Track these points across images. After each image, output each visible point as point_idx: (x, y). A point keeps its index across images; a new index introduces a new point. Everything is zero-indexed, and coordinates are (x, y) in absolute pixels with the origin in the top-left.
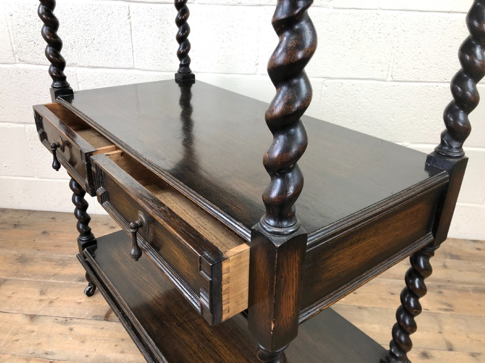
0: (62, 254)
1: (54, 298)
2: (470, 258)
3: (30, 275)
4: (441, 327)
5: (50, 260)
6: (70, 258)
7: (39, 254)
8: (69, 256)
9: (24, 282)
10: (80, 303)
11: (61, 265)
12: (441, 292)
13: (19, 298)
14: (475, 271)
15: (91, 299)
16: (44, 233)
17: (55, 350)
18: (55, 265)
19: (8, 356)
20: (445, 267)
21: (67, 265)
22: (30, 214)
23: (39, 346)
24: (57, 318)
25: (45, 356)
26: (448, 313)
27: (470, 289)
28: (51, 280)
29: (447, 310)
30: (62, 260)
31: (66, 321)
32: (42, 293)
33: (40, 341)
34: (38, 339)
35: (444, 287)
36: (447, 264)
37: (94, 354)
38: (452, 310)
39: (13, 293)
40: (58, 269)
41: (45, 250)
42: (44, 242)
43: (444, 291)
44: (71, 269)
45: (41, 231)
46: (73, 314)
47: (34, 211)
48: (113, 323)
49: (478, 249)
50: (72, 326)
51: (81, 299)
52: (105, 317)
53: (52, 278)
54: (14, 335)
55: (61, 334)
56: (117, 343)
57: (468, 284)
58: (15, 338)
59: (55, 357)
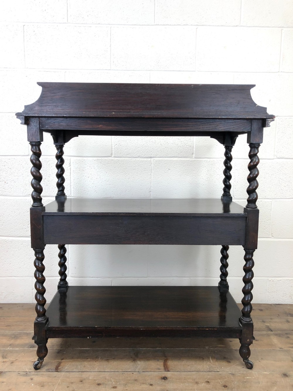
0: (13, 331)
1: (14, 359)
5: (4, 335)
8: (19, 331)
11: (14, 338)
18: (9, 338)
20: (288, 322)
21: (19, 338)
24: (19, 373)
28: (8, 349)
30: (14, 334)
31: (27, 374)
32: (4, 357)
34: (8, 387)
40: (13, 341)
44: (22, 340)
46: (30, 369)
48: (62, 373)
50: (32, 377)
51: (34, 359)
52: (56, 369)
53: (9, 347)
55: (25, 382)
56: (68, 385)
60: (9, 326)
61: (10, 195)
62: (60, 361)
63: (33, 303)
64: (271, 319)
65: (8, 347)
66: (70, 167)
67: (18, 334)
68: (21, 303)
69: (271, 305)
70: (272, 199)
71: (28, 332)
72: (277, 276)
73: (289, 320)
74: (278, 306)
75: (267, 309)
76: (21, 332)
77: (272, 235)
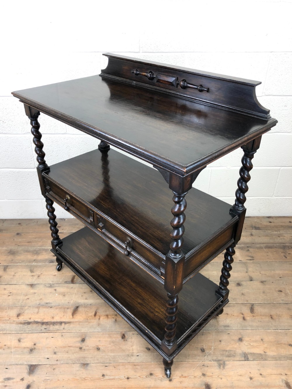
0: (34, 247)
1: (40, 274)
2: (266, 228)
3: (20, 261)
4: (247, 269)
5: (28, 251)
7: (20, 248)
8: (39, 248)
9: (19, 266)
10: (55, 275)
11: (36, 254)
12: (248, 250)
13: (19, 275)
14: (267, 236)
15: (60, 272)
16: (18, 234)
17: (51, 301)
18: (32, 254)
19: (26, 307)
20: (252, 235)
21: (40, 254)
22: (4, 222)
23: (41, 300)
24: (46, 285)
25: (46, 305)
27: (263, 247)
28: (34, 264)
29: (251, 260)
30: (35, 251)
31: (51, 286)
32: (32, 271)
33: (41, 297)
34: (39, 297)
35: (250, 247)
36: (253, 233)
37: (72, 301)
38: (253, 260)
39: (15, 273)
40: (35, 257)
41: (22, 245)
42: (20, 240)
43: (250, 249)
44: (43, 256)
45: (16, 233)
46: (53, 282)
47: (5, 220)
48: (77, 284)
49: (270, 222)
50: (55, 288)
51: (55, 273)
52: (71, 282)
54: (26, 296)
55: (51, 293)
56: (82, 295)
57: (263, 244)
58: (26, 297)
59: (52, 305)
60: (30, 242)
62: (74, 274)
63: (45, 219)
65: (33, 262)
67: (38, 250)
71: (45, 249)
74: (248, 218)
76: (40, 248)
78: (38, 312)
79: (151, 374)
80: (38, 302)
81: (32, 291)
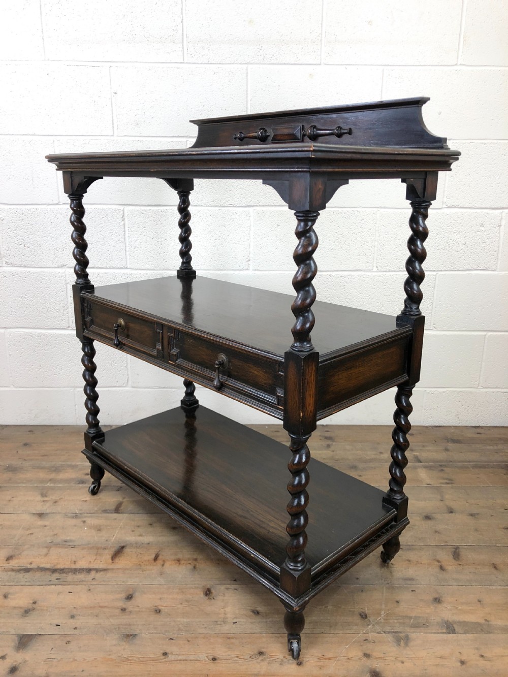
0: (52, 462)
1: (58, 498)
2: (472, 441)
3: (25, 481)
4: (442, 496)
5: (40, 468)
6: (61, 465)
7: (27, 464)
8: (60, 463)
10: (86, 501)
11: (55, 471)
12: (442, 470)
13: (20, 501)
14: (474, 451)
15: (95, 497)
16: (26, 445)
17: (73, 538)
18: (48, 471)
19: (26, 547)
20: (447, 450)
21: (61, 471)
23: (55, 536)
24: (66, 514)
25: (65, 543)
26: (450, 485)
27: (469, 466)
28: (48, 484)
29: (447, 484)
30: (53, 467)
31: (76, 516)
32: (43, 495)
33: (55, 532)
34: (53, 531)
35: (445, 466)
37: (114, 538)
38: (452, 483)
39: (13, 497)
40: (53, 475)
41: (32, 460)
42: (29, 452)
43: (445, 469)
44: (67, 474)
45: (22, 443)
46: (81, 510)
48: (125, 514)
49: (479, 433)
50: (84, 519)
51: (85, 498)
52: (115, 510)
53: (49, 483)
54: (27, 530)
55: (75, 526)
56: (134, 529)
57: (469, 462)
58: (29, 532)
59: (75, 544)
60: (46, 455)
61: (34, 266)
62: (121, 500)
63: (77, 426)
64: (423, 446)
65: (47, 483)
66: (123, 222)
67: (59, 467)
68: (60, 424)
69: (427, 427)
70: (437, 271)
71: (73, 463)
72: (438, 386)
73: (448, 448)
74: (438, 428)
75: (420, 433)
76: (63, 462)
77: (434, 325)
78: (48, 554)
79: (261, 653)
80: (49, 540)
81: (40, 523)
